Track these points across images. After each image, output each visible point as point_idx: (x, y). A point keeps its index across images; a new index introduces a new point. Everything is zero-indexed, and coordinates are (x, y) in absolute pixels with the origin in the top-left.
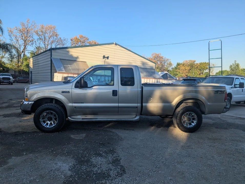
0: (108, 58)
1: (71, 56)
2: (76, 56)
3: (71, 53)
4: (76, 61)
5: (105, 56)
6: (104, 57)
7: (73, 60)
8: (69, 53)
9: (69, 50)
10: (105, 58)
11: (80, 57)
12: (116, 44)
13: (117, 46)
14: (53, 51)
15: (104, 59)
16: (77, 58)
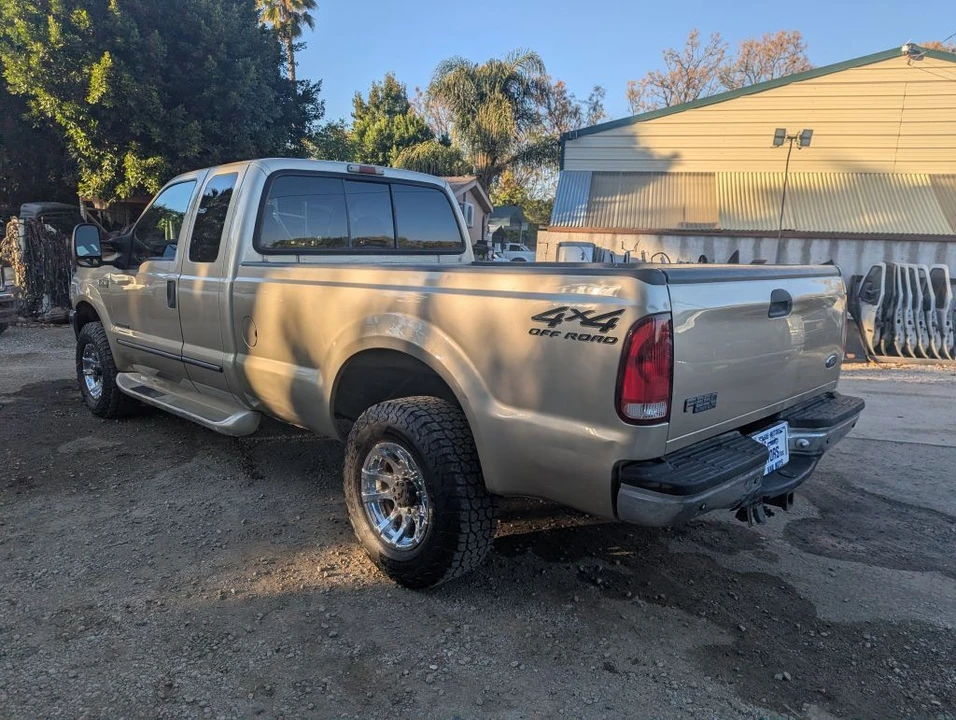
0: (805, 138)
1: (646, 155)
2: (666, 152)
3: (644, 143)
4: (665, 174)
5: (784, 130)
6: (780, 137)
7: (648, 174)
8: (636, 143)
9: (640, 128)
10: (787, 144)
11: (686, 154)
12: (915, 52)
13: (928, 61)
14: (568, 144)
15: (782, 152)
16: (674, 158)
